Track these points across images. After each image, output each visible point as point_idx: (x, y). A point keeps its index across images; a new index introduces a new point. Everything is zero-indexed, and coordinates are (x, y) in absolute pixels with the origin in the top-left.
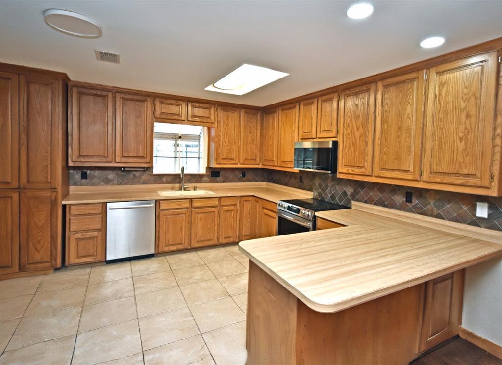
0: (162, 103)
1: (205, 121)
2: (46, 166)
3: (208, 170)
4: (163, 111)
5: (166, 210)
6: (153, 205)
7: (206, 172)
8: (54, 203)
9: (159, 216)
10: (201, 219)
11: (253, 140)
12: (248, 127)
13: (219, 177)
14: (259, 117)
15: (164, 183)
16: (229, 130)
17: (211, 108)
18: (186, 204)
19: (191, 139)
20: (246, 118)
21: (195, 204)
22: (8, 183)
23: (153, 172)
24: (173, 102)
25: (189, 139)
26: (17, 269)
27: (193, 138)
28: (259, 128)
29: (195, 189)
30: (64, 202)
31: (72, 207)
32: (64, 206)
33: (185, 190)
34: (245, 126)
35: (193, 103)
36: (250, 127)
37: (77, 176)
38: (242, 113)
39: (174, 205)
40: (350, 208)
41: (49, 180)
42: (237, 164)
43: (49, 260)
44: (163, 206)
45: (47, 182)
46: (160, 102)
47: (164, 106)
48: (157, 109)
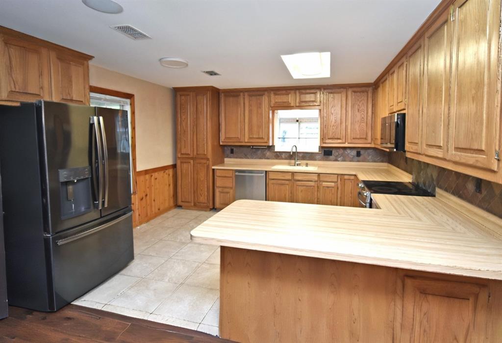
0: (275, 94)
1: (311, 105)
2: (204, 144)
3: (321, 149)
4: (276, 101)
5: (273, 179)
6: (263, 174)
7: (319, 151)
8: (208, 167)
9: (268, 184)
10: (302, 191)
11: (363, 118)
12: (357, 106)
13: (331, 155)
14: (370, 95)
15: (282, 159)
16: (335, 110)
17: (316, 92)
18: (289, 177)
19: (313, 122)
20: (353, 97)
21: (297, 177)
22: (188, 154)
23: (274, 150)
24: (284, 92)
25: (310, 122)
26: (193, 204)
27: (314, 120)
28: (370, 106)
29: (307, 165)
30: (213, 167)
31: (217, 171)
32: (214, 170)
33: (297, 165)
34: (353, 106)
35: (301, 91)
36: (359, 105)
37: (228, 152)
38: (349, 93)
39: (280, 176)
40: (434, 196)
41: (205, 153)
42: (345, 143)
43: (206, 202)
44: (271, 176)
45: (204, 154)
46: (274, 93)
47: (277, 96)
48: (271, 100)
